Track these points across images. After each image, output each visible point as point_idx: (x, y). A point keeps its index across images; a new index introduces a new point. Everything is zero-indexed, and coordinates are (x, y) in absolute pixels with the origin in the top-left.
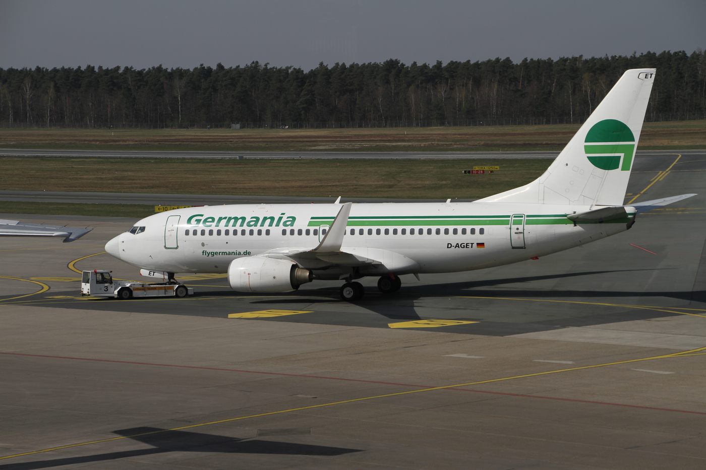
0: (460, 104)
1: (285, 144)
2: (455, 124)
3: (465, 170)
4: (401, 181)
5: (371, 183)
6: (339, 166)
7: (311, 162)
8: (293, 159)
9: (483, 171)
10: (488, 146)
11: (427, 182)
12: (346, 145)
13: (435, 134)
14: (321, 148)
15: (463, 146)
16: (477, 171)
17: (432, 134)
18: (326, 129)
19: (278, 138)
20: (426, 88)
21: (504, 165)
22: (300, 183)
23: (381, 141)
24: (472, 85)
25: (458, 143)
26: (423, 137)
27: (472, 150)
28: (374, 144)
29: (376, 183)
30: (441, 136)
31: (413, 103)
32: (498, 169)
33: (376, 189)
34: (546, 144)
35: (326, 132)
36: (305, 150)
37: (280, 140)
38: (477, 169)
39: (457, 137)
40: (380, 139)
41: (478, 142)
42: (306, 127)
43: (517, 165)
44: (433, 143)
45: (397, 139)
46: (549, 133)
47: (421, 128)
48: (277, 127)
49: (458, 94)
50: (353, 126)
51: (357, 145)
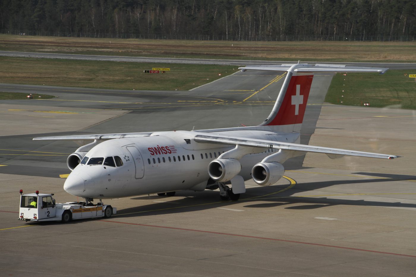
0: (151, 23)
1: (20, 46)
2: (147, 38)
3: (146, 70)
4: (98, 76)
5: (77, 77)
6: (57, 64)
7: (38, 60)
8: (24, 57)
9: (158, 71)
10: (167, 54)
11: (117, 78)
12: (65, 49)
13: (131, 44)
14: (46, 50)
15: (149, 53)
16: (154, 71)
17: (129, 44)
18: (53, 37)
19: (16, 41)
20: (127, 11)
21: (175, 68)
22: (24, 75)
23: (91, 47)
24: (159, 10)
25: (146, 51)
26: (122, 46)
27: (155, 56)
28: (85, 49)
29: (80, 77)
30: (135, 45)
31: (117, 21)
32: (169, 70)
33: (79, 81)
34: (207, 54)
35: (53, 39)
36: (35, 51)
37: (17, 43)
38: (154, 70)
39: (146, 47)
40: (90, 46)
41: (160, 51)
42: (38, 35)
43: (183, 68)
44: (128, 50)
45: (104, 46)
46: (210, 47)
47: (122, 39)
48: (17, 33)
49: (149, 16)
50: (73, 36)
51: (74, 49)
